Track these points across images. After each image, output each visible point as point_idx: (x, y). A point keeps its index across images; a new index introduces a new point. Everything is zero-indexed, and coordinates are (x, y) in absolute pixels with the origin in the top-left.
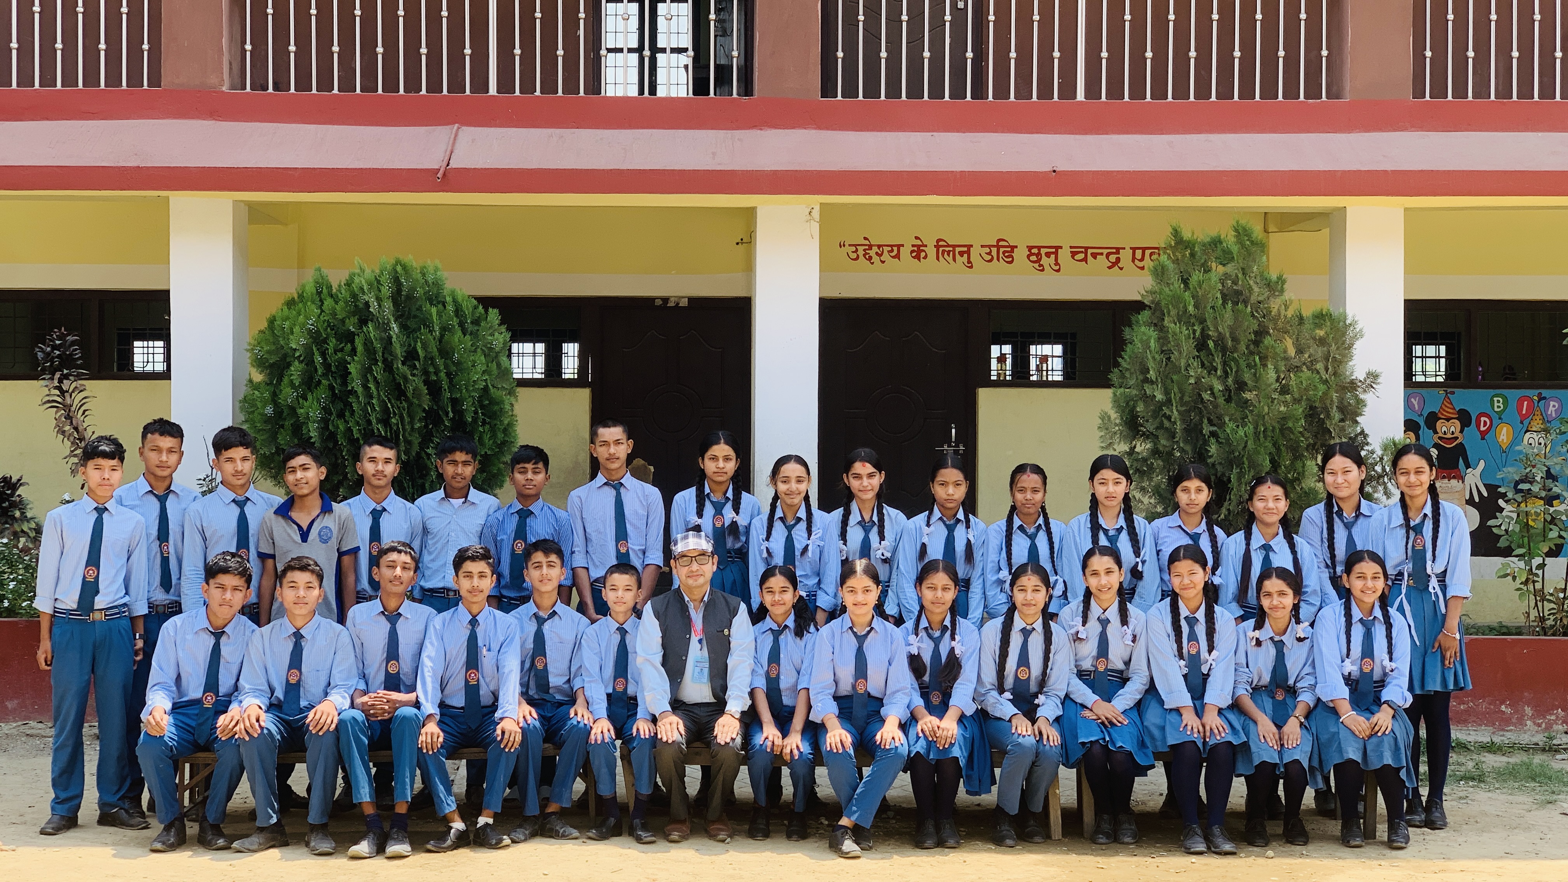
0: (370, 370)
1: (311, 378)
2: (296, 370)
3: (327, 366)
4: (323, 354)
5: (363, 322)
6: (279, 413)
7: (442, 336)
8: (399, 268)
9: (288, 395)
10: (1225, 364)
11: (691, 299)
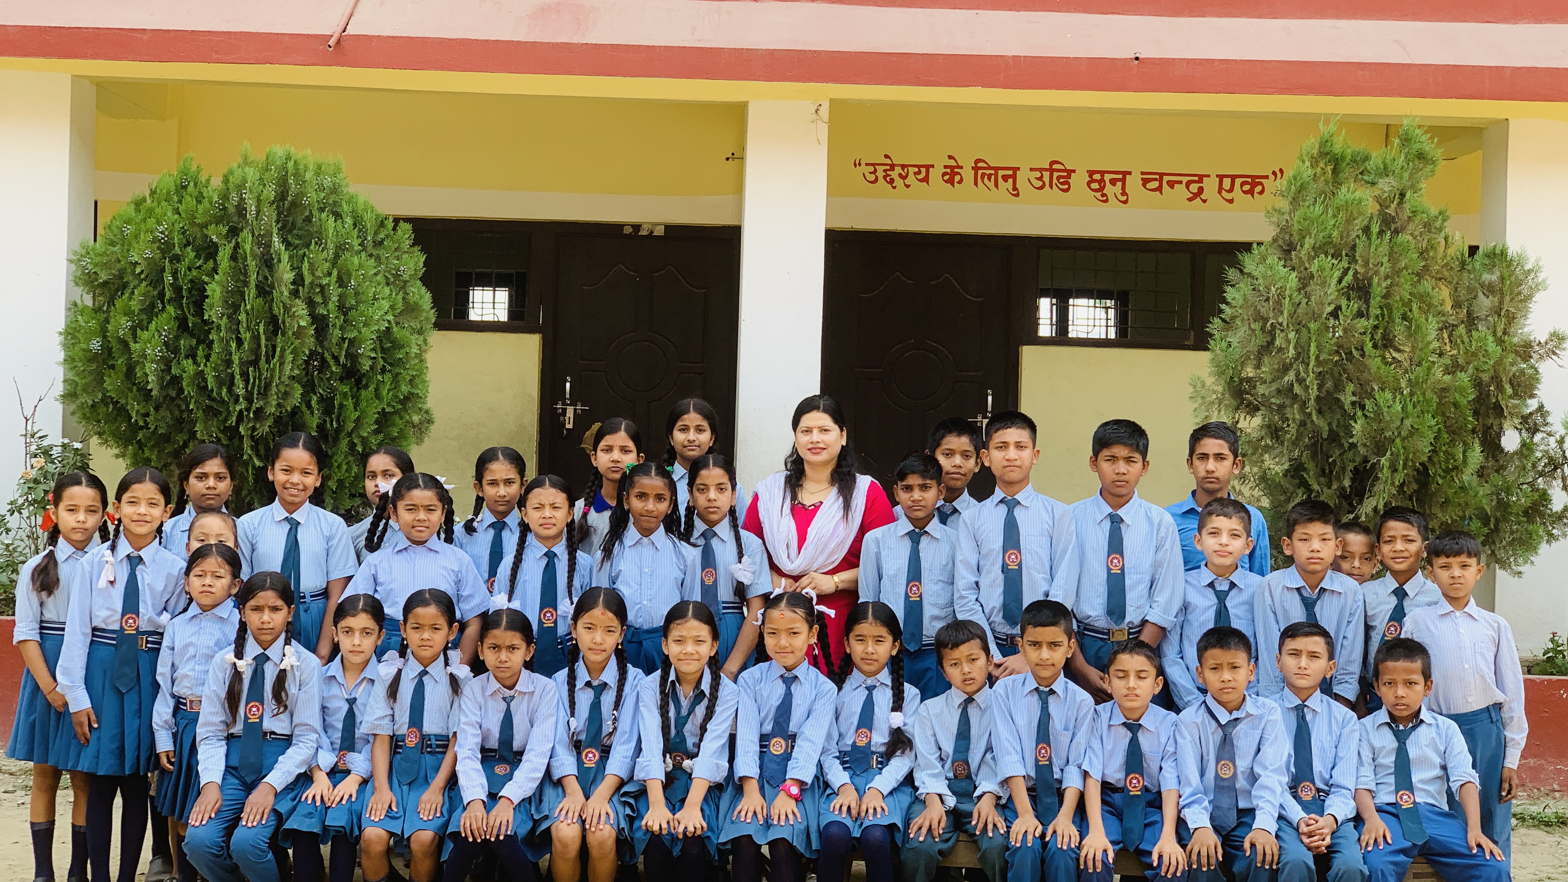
3: (177, 288)
5: (234, 231)
6: (107, 350)
7: (337, 256)
9: (120, 325)
11: (669, 228)
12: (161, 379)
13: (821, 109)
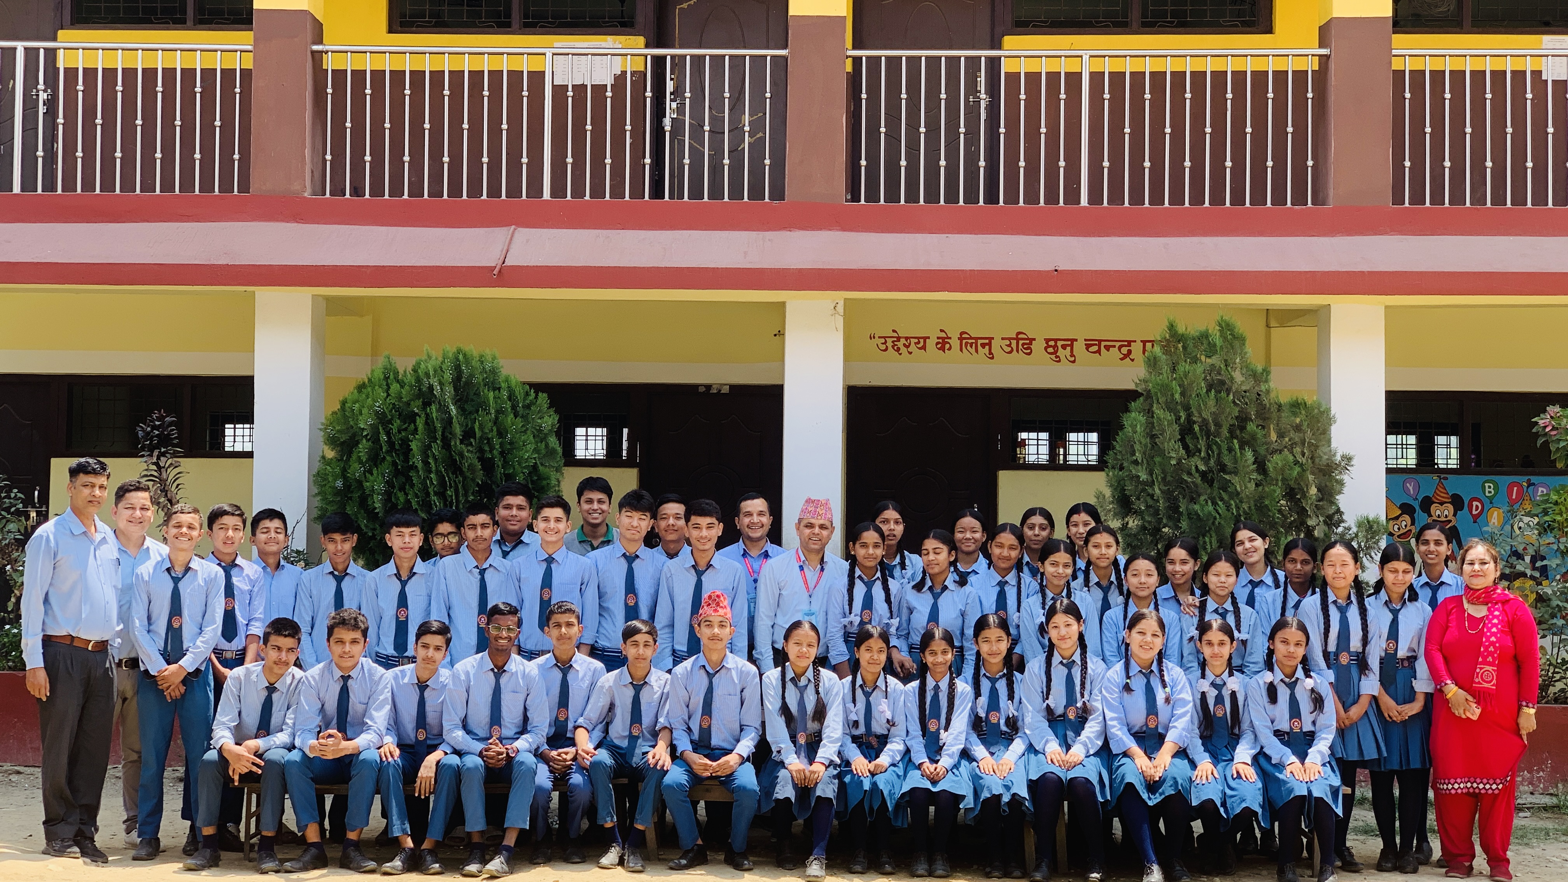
0: (429, 447)
1: (377, 455)
2: (363, 447)
3: (390, 443)
4: (388, 434)
5: (426, 404)
6: (347, 487)
7: (497, 418)
8: (461, 357)
9: (356, 470)
10: (1209, 447)
11: (733, 387)
12: (384, 505)
13: (838, 305)
